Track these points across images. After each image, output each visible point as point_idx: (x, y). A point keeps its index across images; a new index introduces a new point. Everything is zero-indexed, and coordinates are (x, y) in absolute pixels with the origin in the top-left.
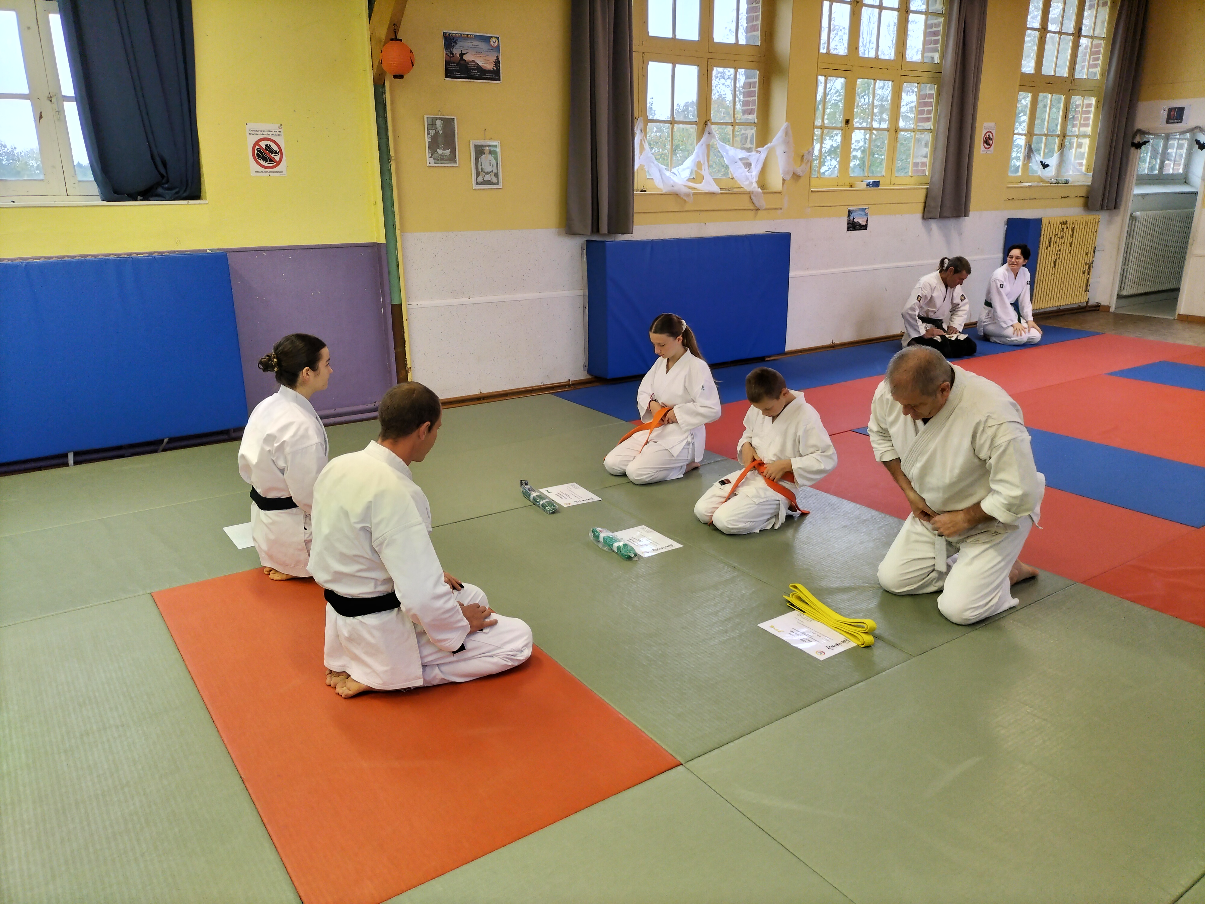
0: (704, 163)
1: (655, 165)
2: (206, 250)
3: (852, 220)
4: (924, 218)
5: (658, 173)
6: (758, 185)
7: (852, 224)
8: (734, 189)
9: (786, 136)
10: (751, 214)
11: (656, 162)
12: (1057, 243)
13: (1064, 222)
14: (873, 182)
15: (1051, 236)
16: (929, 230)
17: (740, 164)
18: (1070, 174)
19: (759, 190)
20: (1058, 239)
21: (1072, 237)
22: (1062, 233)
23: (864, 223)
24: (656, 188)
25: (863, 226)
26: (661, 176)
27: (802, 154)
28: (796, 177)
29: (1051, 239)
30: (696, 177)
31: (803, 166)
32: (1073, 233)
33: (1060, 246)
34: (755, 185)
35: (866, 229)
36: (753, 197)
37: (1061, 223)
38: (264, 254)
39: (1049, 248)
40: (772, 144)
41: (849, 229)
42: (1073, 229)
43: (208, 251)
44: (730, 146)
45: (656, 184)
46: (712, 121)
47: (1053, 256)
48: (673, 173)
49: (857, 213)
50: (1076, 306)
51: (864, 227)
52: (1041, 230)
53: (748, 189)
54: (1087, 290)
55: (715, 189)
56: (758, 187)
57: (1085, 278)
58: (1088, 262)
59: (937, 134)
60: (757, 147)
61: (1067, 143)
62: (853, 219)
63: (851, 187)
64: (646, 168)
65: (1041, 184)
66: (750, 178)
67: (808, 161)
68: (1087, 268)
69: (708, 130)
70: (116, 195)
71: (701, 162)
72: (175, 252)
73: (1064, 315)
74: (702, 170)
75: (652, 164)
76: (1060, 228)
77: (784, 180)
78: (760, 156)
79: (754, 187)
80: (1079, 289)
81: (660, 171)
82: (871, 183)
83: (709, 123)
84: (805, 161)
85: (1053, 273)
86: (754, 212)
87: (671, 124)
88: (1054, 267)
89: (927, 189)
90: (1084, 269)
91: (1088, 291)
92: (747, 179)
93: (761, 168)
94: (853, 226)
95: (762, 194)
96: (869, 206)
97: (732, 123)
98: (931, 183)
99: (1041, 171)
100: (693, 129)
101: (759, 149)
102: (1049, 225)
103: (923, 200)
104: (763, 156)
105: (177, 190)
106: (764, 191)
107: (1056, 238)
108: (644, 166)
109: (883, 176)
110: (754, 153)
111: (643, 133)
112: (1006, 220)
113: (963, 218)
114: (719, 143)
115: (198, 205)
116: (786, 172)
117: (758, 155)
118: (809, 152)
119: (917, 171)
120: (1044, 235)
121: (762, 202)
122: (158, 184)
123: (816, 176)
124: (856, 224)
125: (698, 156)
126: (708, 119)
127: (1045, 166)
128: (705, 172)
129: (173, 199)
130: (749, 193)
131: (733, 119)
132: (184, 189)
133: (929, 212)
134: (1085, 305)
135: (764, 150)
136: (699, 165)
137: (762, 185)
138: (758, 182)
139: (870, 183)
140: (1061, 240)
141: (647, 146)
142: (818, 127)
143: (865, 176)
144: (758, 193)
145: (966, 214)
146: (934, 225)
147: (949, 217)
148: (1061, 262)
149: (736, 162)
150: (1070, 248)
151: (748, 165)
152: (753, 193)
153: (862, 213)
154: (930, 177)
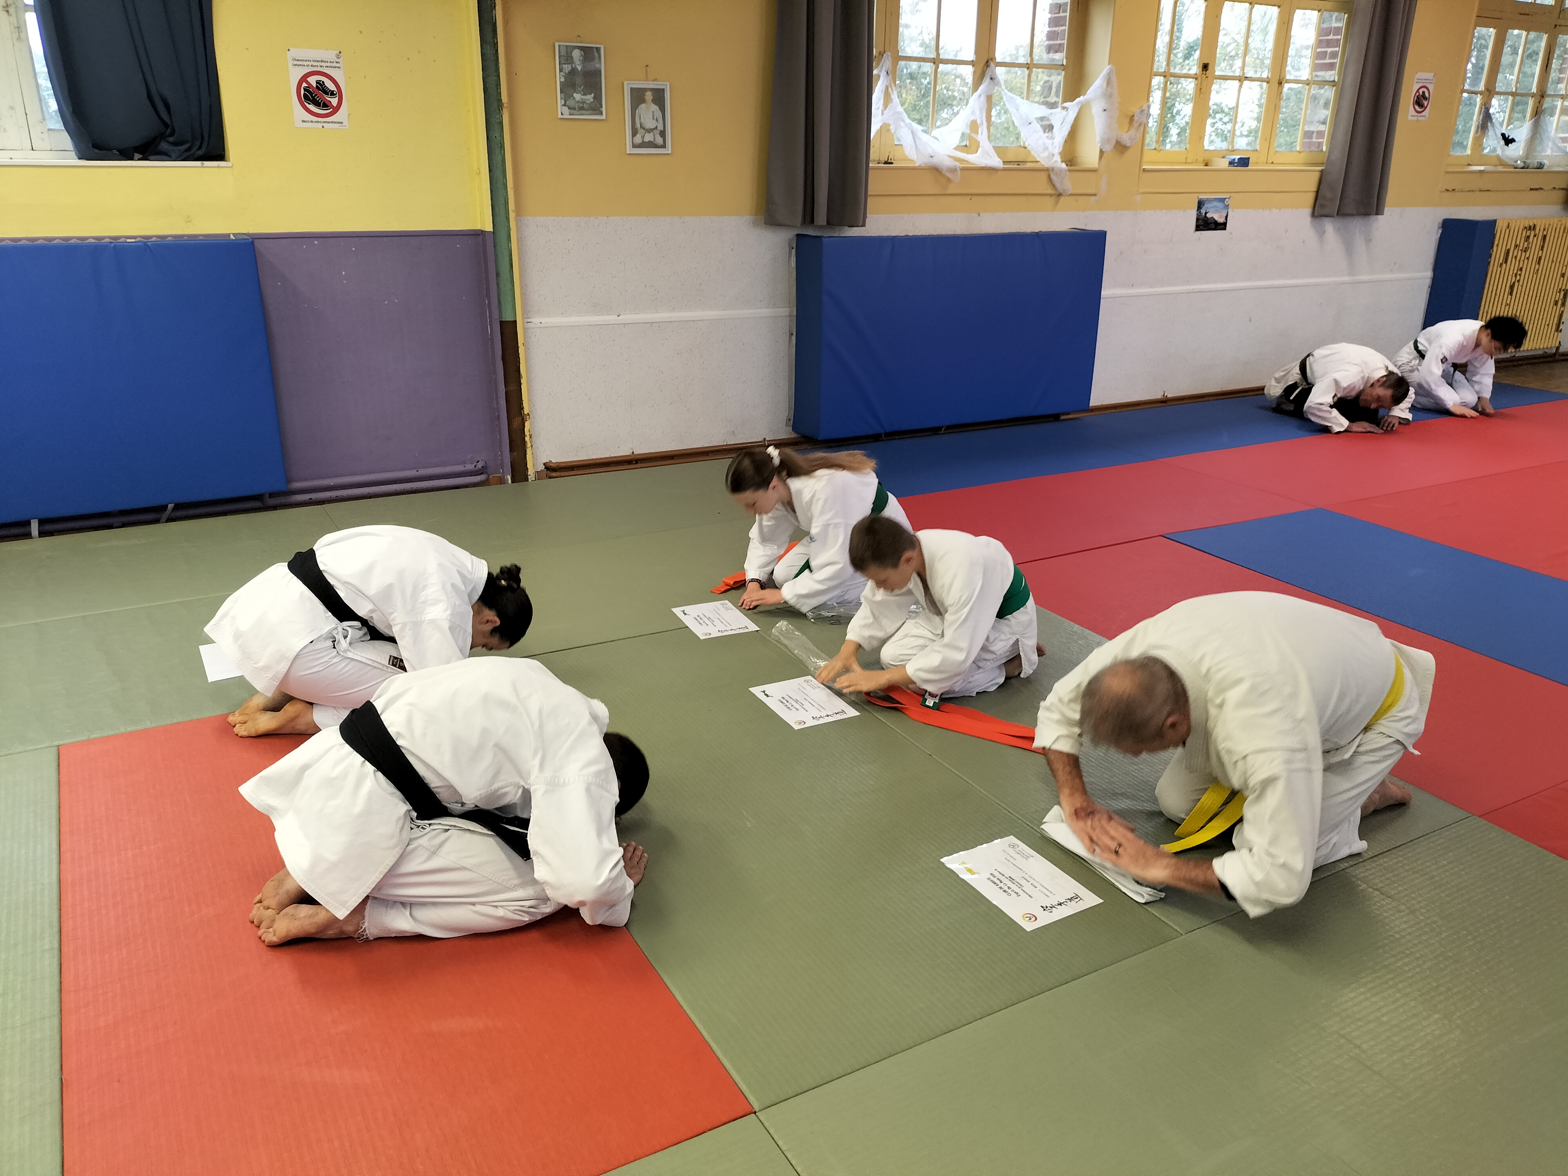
0: (982, 123)
1: (906, 125)
2: (229, 235)
3: (1204, 214)
4: (1313, 215)
5: (911, 136)
6: (1061, 158)
7: (1203, 220)
8: (1028, 164)
9: (1107, 86)
10: (1050, 201)
11: (908, 121)
12: (1518, 258)
13: (1530, 227)
14: (1238, 159)
15: (1508, 247)
16: (1321, 234)
17: (1037, 126)
18: (1547, 153)
19: (1064, 165)
20: (1520, 252)
21: (1542, 249)
22: (1526, 244)
23: (1222, 220)
24: (907, 159)
25: (1221, 224)
26: (915, 142)
27: (1131, 114)
28: (1121, 147)
29: (1508, 252)
30: (969, 145)
31: (1133, 131)
32: (1544, 242)
33: (1521, 263)
34: (1058, 158)
35: (1225, 229)
36: (1053, 177)
37: (1526, 228)
38: (316, 242)
39: (1504, 265)
40: (1086, 97)
41: (1198, 228)
42: (1545, 237)
43: (232, 237)
44: (1023, 98)
45: (906, 153)
46: (997, 61)
47: (1510, 277)
48: (933, 137)
49: (1212, 205)
50: (1541, 352)
51: (1222, 226)
52: (1494, 238)
53: (1046, 163)
54: (1558, 330)
55: (996, 161)
56: (1062, 162)
57: (1558, 311)
58: (1563, 288)
59: (1342, 89)
60: (1064, 101)
61: (1546, 105)
62: (1206, 213)
63: (1206, 165)
64: (892, 128)
65: (1500, 168)
66: (1050, 148)
67: (1140, 125)
68: (1562, 296)
69: (990, 74)
70: (97, 151)
71: (978, 122)
72: (182, 236)
73: (1522, 365)
74: (978, 134)
75: (902, 123)
76: (1524, 235)
77: (1102, 152)
78: (1067, 115)
79: (1056, 162)
80: (1546, 326)
81: (913, 133)
82: (1236, 161)
83: (992, 64)
84: (1136, 125)
85: (1508, 302)
86: (1053, 199)
87: (934, 63)
88: (1511, 293)
89: (1322, 171)
90: (1557, 299)
91: (1561, 331)
92: (1047, 148)
93: (1067, 133)
94: (1205, 224)
95: (1068, 172)
96: (1232, 194)
97: (1027, 64)
98: (1329, 162)
99: (1501, 148)
100: (968, 72)
101: (1066, 105)
102: (1508, 231)
103: (1313, 187)
104: (1072, 115)
105: (187, 145)
106: (1072, 168)
107: (1516, 250)
108: (890, 125)
109: (1257, 150)
110: (1059, 110)
111: (890, 76)
112: (1441, 221)
113: (1374, 217)
114: (1006, 94)
115: (217, 169)
116: (1105, 141)
117: (1064, 112)
118: (1142, 111)
119: (1311, 144)
120: (1498, 245)
121: (1067, 184)
122: (162, 137)
123: (1154, 148)
124: (1209, 221)
125: (973, 113)
126: (991, 56)
127: (1508, 141)
128: (982, 137)
129: (183, 158)
130: (1048, 171)
131: (1029, 59)
132: (198, 143)
133: (1322, 206)
134: (1554, 352)
135: (1073, 107)
136: (974, 126)
137: (1070, 157)
138: (1062, 154)
139: (1234, 159)
140: (1524, 253)
141: (894, 96)
142: (1157, 74)
143: (1229, 150)
144: (1061, 170)
145: (1379, 211)
146: (1329, 226)
147: (1353, 215)
148: (1522, 286)
149: (1030, 123)
150: (1537, 266)
151: (1049, 128)
152: (1053, 169)
153: (1220, 205)
154: (1327, 152)
